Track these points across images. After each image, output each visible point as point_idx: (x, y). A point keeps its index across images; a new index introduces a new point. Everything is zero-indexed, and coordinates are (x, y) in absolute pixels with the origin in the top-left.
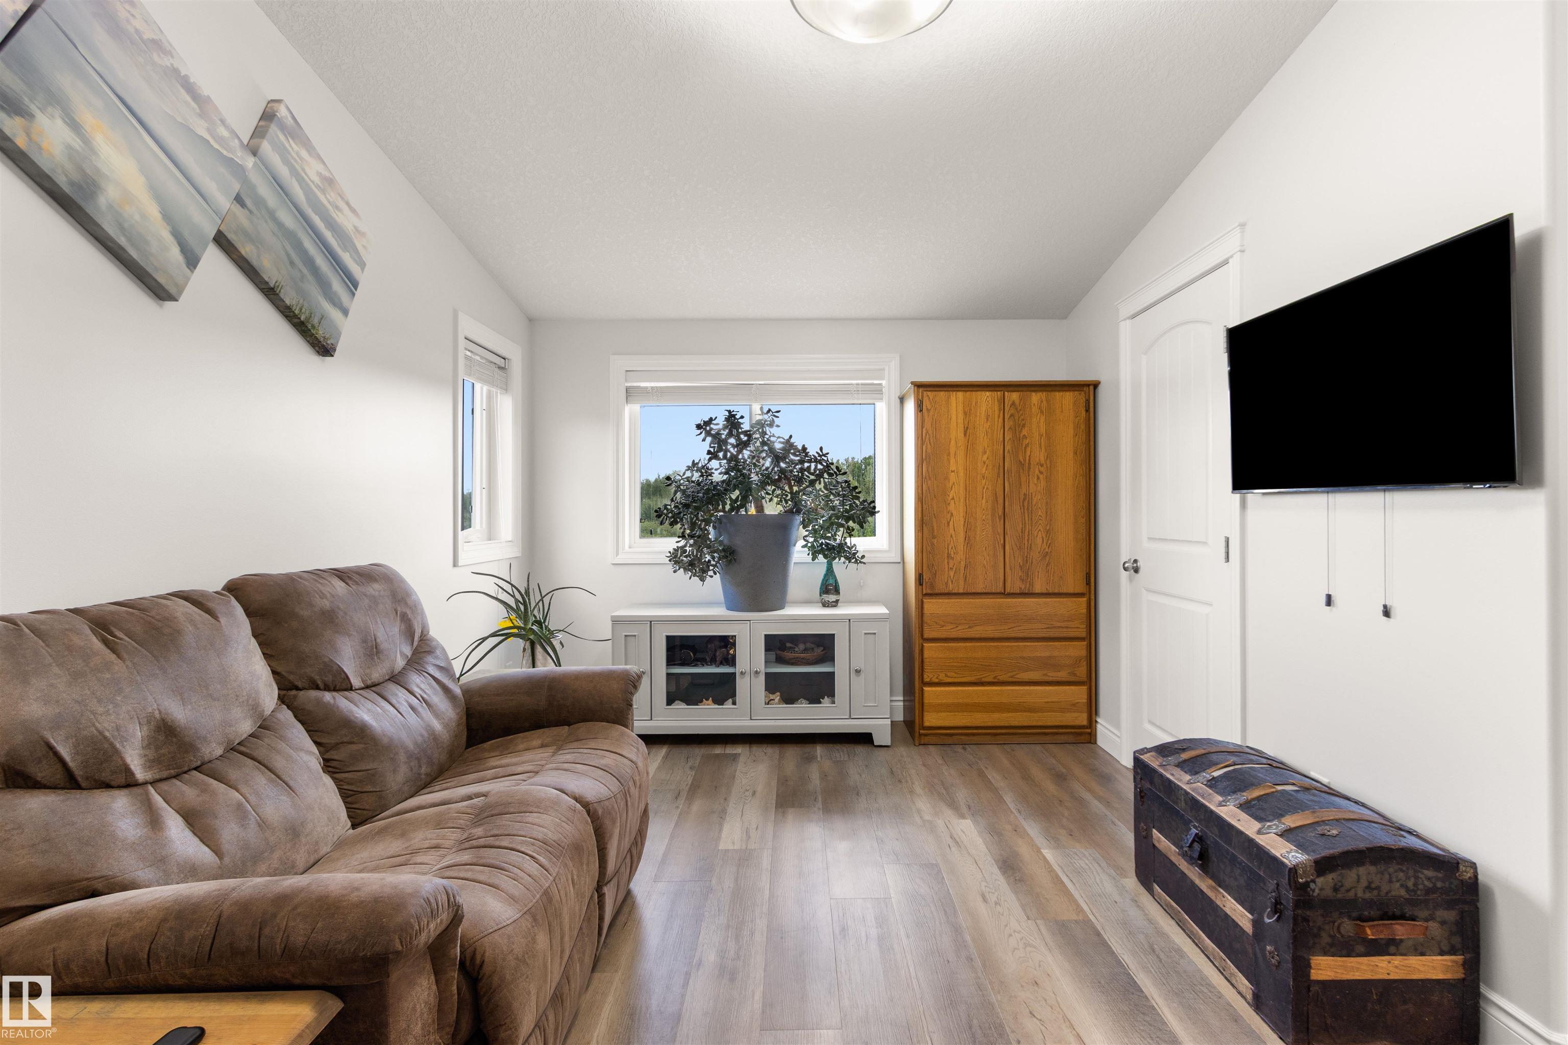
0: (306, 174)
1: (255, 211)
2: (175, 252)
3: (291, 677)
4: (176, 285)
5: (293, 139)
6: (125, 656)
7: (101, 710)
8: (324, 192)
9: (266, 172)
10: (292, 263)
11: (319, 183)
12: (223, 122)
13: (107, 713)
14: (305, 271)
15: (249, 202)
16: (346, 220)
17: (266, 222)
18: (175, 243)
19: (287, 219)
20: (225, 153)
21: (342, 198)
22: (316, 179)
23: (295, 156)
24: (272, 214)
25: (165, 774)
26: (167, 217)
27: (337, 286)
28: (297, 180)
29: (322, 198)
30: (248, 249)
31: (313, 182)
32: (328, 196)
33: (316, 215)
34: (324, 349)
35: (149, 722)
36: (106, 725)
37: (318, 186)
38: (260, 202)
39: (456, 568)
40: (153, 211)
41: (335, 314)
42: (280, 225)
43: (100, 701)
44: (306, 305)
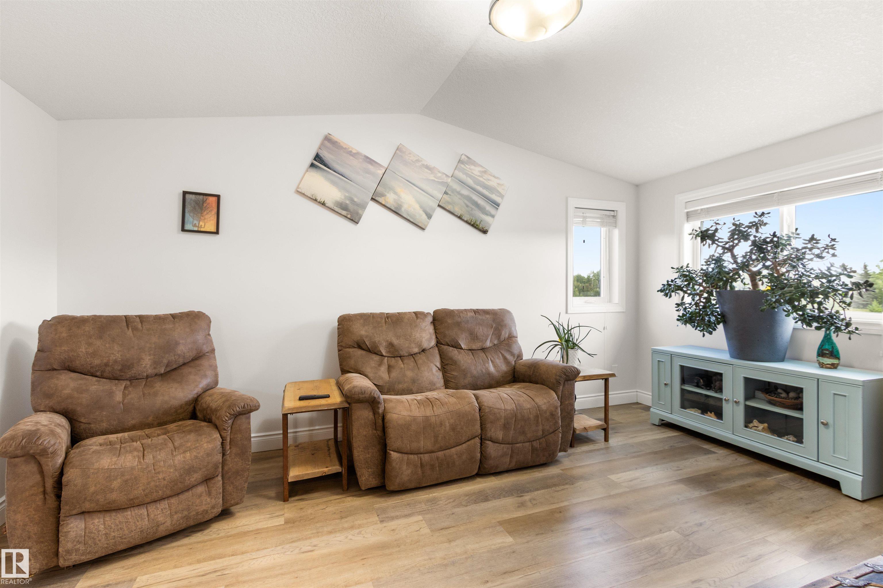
0: (473, 174)
1: (452, 194)
2: (424, 216)
3: (441, 341)
4: (425, 225)
5: (467, 165)
6: (387, 325)
7: (376, 336)
8: (482, 177)
9: (456, 180)
10: (467, 206)
11: (480, 175)
12: (439, 172)
13: (378, 337)
14: (473, 207)
15: (449, 192)
16: (493, 183)
17: (457, 196)
18: (424, 213)
19: (465, 192)
20: (440, 181)
21: (491, 175)
22: (478, 174)
23: (469, 170)
24: (459, 193)
25: (391, 356)
26: (421, 207)
27: (489, 208)
28: (470, 178)
29: (481, 179)
30: (449, 207)
31: (477, 175)
32: (484, 177)
33: (478, 186)
34: (485, 232)
35: (387, 342)
36: (377, 339)
37: (479, 176)
38: (454, 191)
39: (567, 314)
40: (417, 206)
41: (488, 219)
42: (462, 195)
43: (377, 334)
44: (473, 218)
